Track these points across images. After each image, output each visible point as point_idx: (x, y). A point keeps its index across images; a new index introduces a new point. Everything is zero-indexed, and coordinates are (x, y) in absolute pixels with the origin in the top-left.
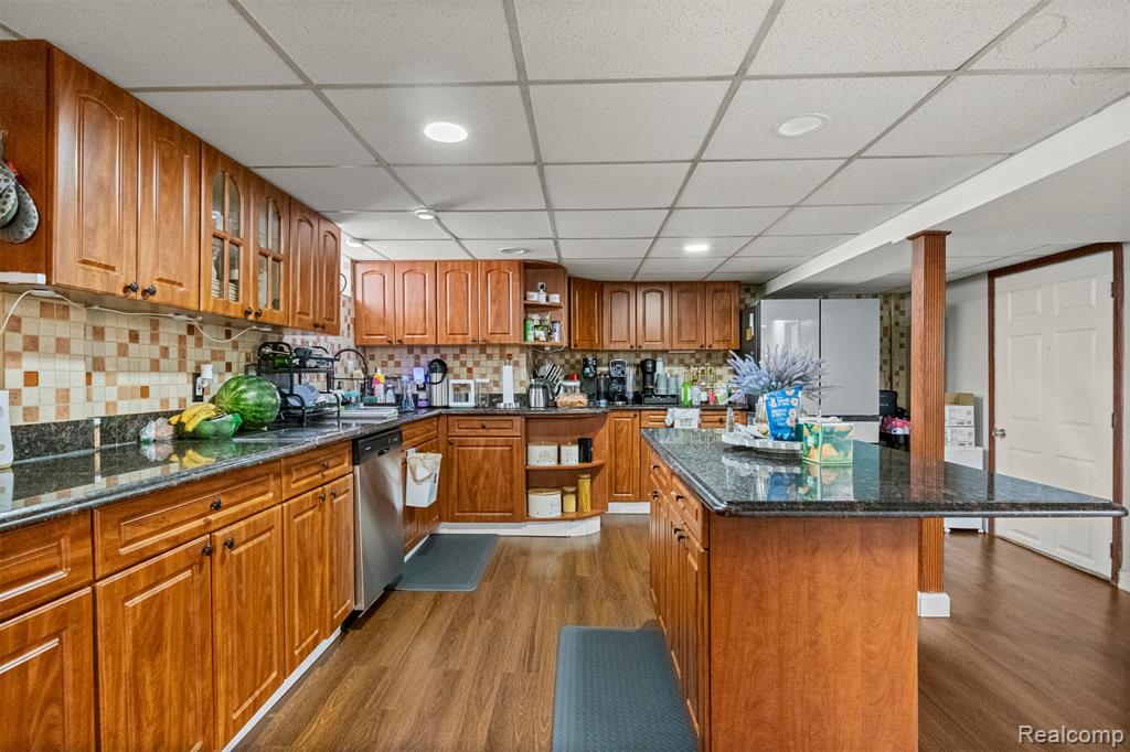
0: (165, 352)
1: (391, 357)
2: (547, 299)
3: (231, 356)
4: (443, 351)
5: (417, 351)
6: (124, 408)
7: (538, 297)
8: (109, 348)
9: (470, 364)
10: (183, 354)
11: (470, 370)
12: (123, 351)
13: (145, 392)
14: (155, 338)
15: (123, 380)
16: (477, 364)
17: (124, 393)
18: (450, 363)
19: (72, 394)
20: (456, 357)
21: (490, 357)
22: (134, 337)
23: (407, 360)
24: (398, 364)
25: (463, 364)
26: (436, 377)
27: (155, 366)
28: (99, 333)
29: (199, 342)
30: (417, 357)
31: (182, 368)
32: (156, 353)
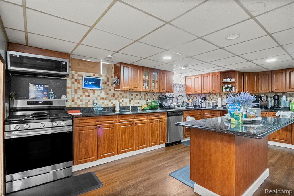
0: (142, 97)
1: (195, 97)
2: (231, 80)
3: (154, 97)
4: (206, 95)
5: (200, 95)
6: (135, 105)
7: (225, 80)
8: (133, 97)
9: (212, 98)
10: (145, 97)
11: (212, 99)
12: (135, 97)
13: (139, 103)
14: (140, 95)
15: (135, 101)
16: (213, 98)
17: (135, 103)
18: (207, 97)
19: (128, 103)
20: (209, 96)
21: (217, 96)
22: (137, 95)
23: (198, 97)
24: (196, 98)
25: (210, 98)
26: (203, 101)
27: (140, 99)
28: (132, 95)
29: (148, 95)
30: (200, 96)
31: (145, 99)
32: (140, 97)
